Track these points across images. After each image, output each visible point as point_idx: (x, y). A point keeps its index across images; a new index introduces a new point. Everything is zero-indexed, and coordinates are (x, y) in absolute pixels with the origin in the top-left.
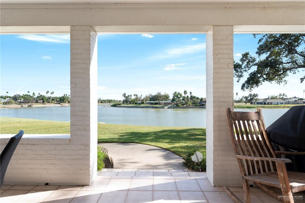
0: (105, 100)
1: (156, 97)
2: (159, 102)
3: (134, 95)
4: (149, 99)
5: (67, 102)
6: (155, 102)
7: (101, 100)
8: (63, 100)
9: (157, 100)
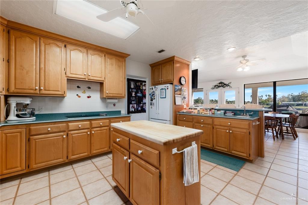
0: (232, 101)
1: (299, 97)
2: (304, 103)
3: (266, 96)
4: (287, 100)
5: (200, 103)
6: (296, 103)
7: (227, 101)
8: (198, 101)
9: (300, 100)
